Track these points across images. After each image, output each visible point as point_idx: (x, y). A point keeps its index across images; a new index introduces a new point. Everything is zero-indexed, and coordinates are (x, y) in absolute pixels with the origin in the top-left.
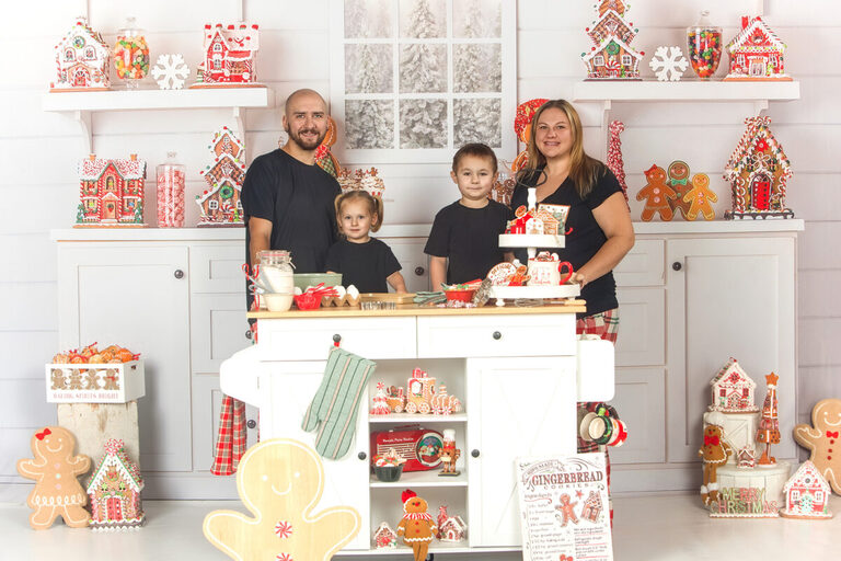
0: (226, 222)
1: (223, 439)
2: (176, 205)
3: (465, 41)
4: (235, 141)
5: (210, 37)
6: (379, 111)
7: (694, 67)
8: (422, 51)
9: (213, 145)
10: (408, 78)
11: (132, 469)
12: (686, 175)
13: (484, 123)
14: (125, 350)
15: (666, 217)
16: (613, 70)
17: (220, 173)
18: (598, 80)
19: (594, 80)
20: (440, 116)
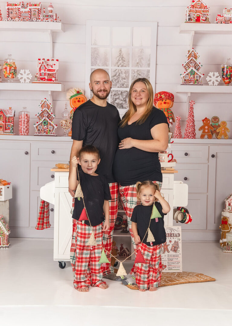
0: (45, 134)
1: (40, 216)
2: (26, 127)
3: (136, 69)
4: (49, 104)
5: (40, 63)
7: (223, 80)
8: (120, 72)
9: (41, 105)
10: (114, 82)
11: (6, 226)
12: (218, 121)
14: (5, 181)
15: (210, 137)
16: (192, 81)
17: (43, 116)
18: (186, 85)
19: (184, 85)
20: (126, 97)
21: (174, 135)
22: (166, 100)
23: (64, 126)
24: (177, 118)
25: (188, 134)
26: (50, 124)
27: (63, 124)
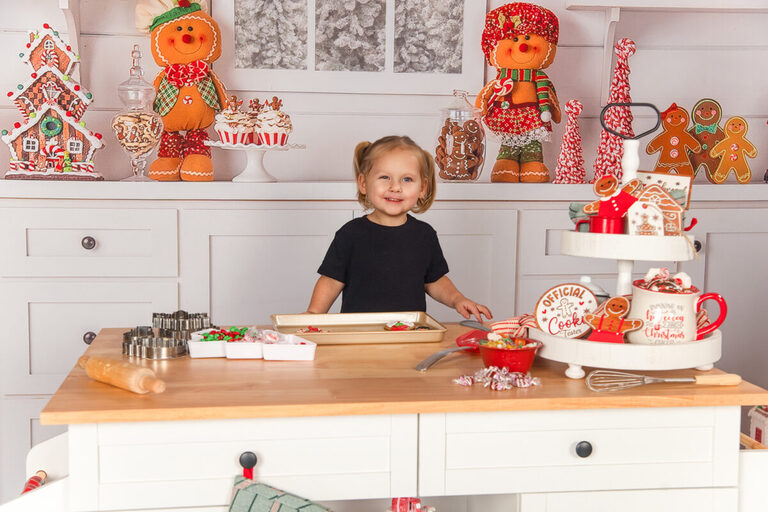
0: (51, 171)
4: (64, 49)
6: (285, 12)
9: (28, 52)
13: (437, 36)
17: (39, 96)
21: (557, 170)
22: (528, 38)
23: (128, 137)
24: (568, 105)
25: (607, 166)
26: (73, 132)
27: (125, 131)
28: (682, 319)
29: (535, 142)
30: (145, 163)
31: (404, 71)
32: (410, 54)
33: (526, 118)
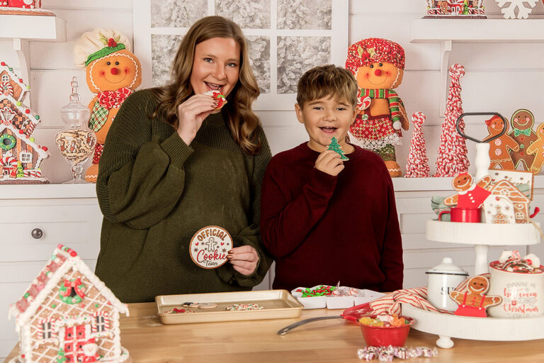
0: (7, 177)
4: (17, 82)
16: (455, 6)
18: (438, 17)
19: (434, 17)
20: (262, 56)
22: (381, 65)
23: (68, 149)
24: (414, 116)
25: (446, 163)
26: (24, 146)
27: (66, 145)
28: (535, 295)
29: (390, 146)
30: (82, 169)
31: (285, 92)
32: (290, 79)
33: (382, 127)
